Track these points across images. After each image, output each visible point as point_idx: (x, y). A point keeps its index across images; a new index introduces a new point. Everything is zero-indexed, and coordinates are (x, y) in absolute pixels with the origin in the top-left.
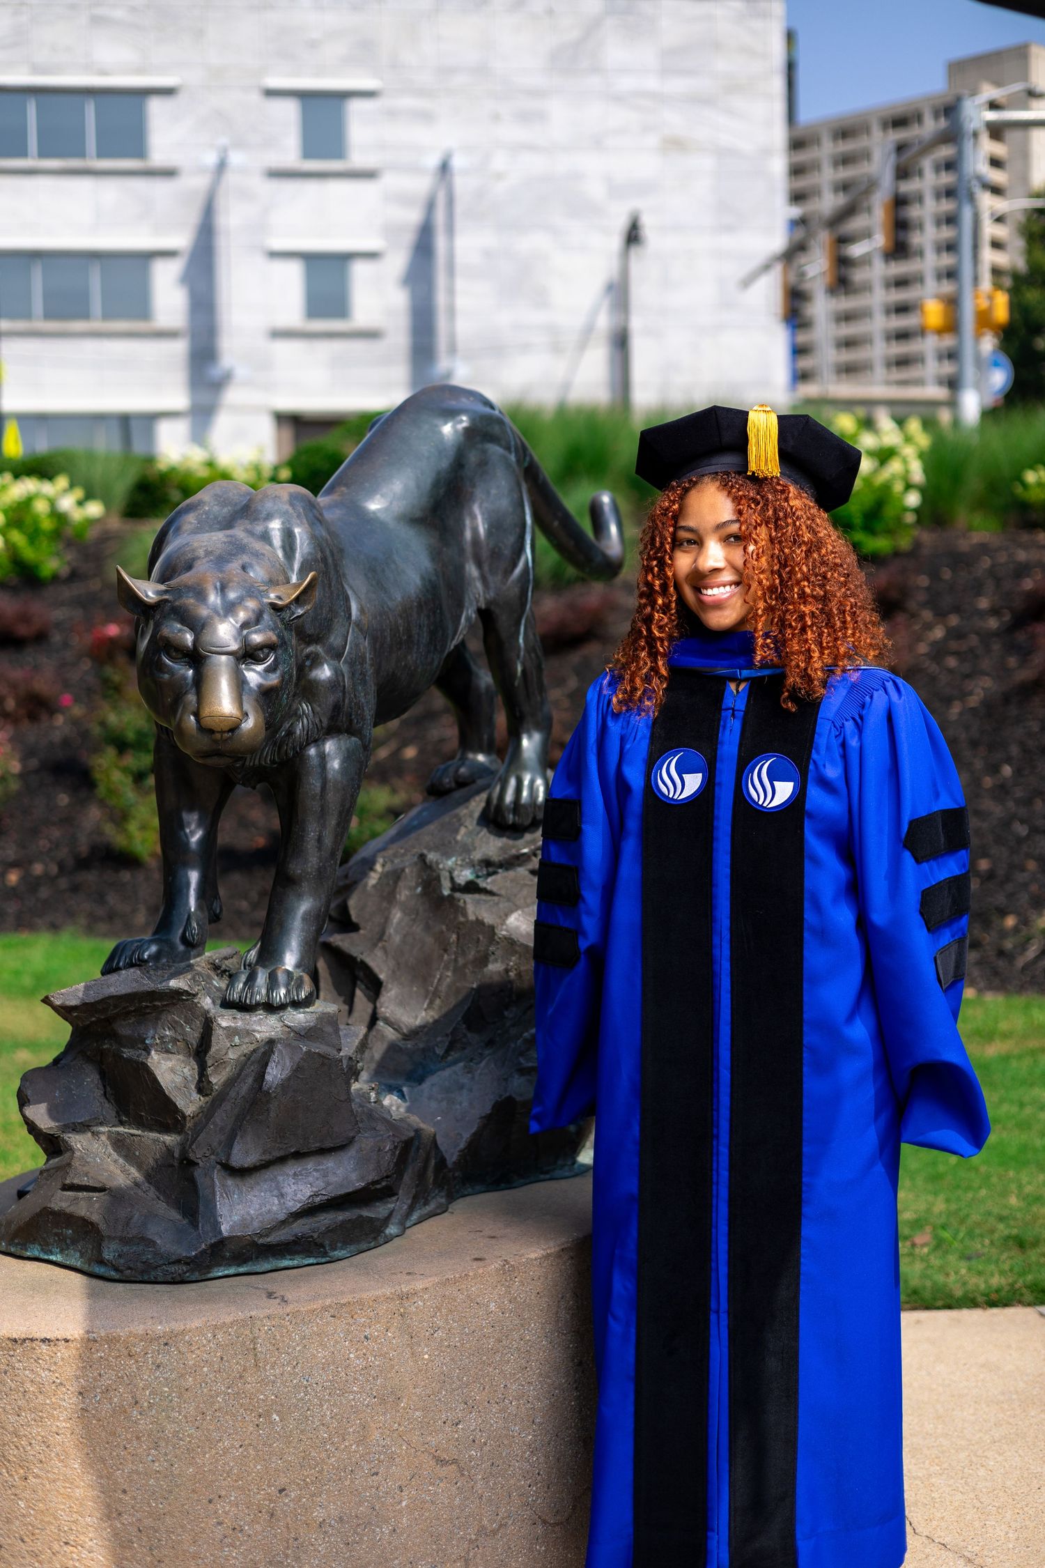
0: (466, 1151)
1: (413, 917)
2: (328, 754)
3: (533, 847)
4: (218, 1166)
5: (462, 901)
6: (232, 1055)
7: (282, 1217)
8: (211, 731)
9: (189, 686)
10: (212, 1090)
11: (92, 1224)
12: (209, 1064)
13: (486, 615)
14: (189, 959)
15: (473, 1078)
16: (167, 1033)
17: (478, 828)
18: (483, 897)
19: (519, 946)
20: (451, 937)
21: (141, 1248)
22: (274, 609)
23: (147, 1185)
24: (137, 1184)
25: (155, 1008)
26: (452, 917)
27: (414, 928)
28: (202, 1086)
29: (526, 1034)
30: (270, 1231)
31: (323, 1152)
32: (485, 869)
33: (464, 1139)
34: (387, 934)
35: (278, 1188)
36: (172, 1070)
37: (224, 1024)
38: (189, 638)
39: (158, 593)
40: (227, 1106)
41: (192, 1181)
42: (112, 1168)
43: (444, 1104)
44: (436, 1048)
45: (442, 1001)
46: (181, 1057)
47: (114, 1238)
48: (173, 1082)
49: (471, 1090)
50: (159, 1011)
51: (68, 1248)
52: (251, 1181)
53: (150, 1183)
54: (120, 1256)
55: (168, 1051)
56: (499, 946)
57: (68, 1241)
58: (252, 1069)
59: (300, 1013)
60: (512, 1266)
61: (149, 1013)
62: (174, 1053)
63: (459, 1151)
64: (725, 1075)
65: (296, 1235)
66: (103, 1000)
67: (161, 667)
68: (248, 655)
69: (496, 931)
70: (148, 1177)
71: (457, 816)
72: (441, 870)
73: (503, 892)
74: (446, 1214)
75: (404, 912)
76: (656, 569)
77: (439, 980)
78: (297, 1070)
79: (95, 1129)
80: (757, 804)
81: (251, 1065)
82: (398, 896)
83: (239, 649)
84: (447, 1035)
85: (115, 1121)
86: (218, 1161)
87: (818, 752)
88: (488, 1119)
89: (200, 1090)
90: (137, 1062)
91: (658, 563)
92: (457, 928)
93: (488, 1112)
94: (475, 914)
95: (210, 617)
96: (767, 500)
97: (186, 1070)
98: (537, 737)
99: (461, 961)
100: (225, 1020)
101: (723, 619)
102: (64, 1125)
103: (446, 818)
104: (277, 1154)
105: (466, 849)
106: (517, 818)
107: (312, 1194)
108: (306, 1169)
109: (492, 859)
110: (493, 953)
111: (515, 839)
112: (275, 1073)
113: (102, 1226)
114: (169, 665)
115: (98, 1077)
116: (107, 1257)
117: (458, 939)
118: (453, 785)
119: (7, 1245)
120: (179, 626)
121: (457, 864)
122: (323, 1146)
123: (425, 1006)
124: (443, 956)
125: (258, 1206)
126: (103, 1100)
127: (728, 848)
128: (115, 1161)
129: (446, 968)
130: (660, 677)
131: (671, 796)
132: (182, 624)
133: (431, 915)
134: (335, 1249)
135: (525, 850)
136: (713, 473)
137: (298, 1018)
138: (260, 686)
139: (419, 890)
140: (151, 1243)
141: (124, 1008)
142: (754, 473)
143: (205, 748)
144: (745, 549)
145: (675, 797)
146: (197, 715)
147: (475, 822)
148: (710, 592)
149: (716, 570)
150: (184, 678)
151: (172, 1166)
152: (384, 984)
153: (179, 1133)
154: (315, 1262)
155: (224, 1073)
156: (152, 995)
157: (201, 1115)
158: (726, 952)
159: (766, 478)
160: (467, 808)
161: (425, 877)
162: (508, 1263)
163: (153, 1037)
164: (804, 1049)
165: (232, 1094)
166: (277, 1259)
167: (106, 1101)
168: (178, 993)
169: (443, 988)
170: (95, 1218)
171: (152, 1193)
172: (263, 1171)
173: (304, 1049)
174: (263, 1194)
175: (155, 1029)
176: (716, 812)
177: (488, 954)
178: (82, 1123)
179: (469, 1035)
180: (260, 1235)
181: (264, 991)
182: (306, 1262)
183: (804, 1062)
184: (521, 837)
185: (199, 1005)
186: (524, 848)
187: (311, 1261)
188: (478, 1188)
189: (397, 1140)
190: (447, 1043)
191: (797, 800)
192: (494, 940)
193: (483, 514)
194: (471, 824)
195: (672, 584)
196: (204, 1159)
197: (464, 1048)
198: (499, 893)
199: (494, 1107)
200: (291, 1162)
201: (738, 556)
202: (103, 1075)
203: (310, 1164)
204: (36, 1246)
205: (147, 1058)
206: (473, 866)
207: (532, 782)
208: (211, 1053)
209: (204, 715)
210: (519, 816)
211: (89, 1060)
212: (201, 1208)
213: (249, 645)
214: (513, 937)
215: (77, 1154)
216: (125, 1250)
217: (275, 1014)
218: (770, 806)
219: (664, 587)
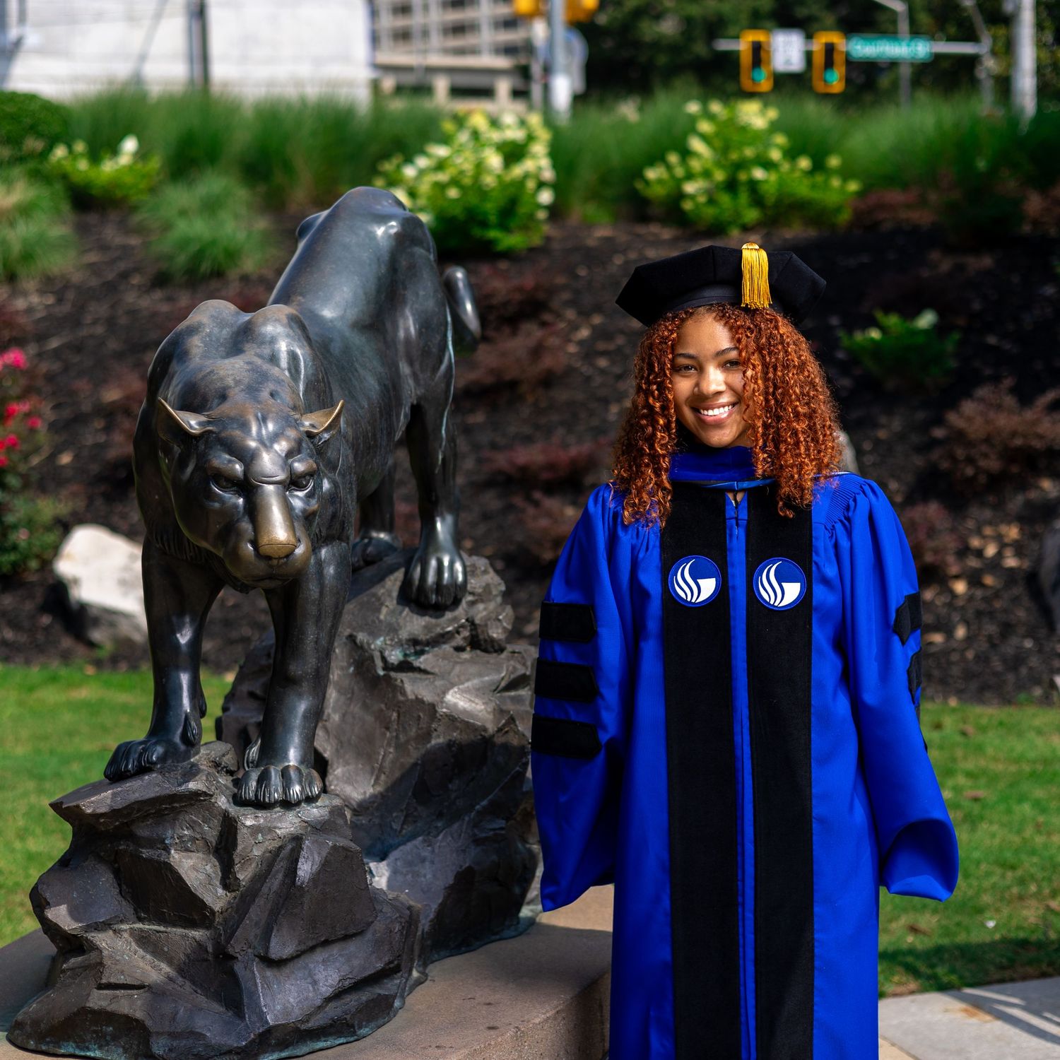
0: (435, 921)
1: (349, 696)
2: (324, 561)
3: (456, 625)
4: (257, 959)
5: (399, 681)
6: (257, 852)
7: (318, 1002)
8: (269, 558)
9: (241, 514)
10: (240, 886)
11: (137, 1020)
12: (236, 862)
13: (416, 410)
14: (189, 758)
15: (433, 851)
16: (186, 832)
17: (400, 608)
18: (417, 675)
19: (460, 723)
20: (392, 715)
21: (191, 1041)
22: (308, 436)
23: (181, 979)
24: (170, 979)
25: (173, 809)
26: (390, 695)
27: (352, 707)
28: (228, 880)
29: (478, 807)
30: (309, 1017)
31: (346, 938)
32: (412, 647)
33: (433, 910)
34: (326, 713)
35: (311, 975)
36: (194, 868)
37: (248, 823)
38: (238, 467)
39: (200, 424)
40: (260, 901)
41: (233, 975)
42: (141, 964)
43: (409, 877)
44: (393, 823)
45: (388, 777)
46: (200, 855)
47: (162, 1034)
48: (197, 879)
49: (432, 862)
50: (176, 812)
51: (108, 1044)
52: (286, 970)
53: (185, 978)
54: (170, 1050)
55: (187, 850)
56: (440, 723)
57: (108, 1038)
58: (280, 866)
59: (313, 808)
60: (523, 1032)
61: (166, 814)
62: (193, 852)
63: (430, 921)
64: (749, 848)
65: (332, 1019)
66: (129, 805)
67: (210, 495)
68: (294, 482)
69: (437, 708)
70: (181, 971)
71: (374, 595)
72: (373, 650)
73: (436, 670)
74: (427, 983)
75: (339, 691)
76: (656, 392)
77: (384, 756)
78: (325, 864)
79: (116, 927)
80: (769, 603)
81: (280, 861)
82: (331, 677)
83: (287, 478)
84: (402, 811)
85: (133, 917)
86: (256, 954)
87: (817, 554)
88: (451, 890)
89: (226, 886)
90: (159, 862)
91: (658, 387)
92: (398, 706)
93: (451, 883)
94: (414, 694)
95: (257, 449)
96: (760, 329)
97: (208, 867)
98: (449, 519)
99: (402, 738)
100: (249, 819)
101: (723, 437)
102: (87, 925)
103: (364, 597)
104: (311, 944)
105: (393, 630)
106: (440, 598)
107: (341, 978)
108: (332, 955)
109: (420, 638)
110: (436, 730)
111: (437, 617)
112: (305, 869)
113: (148, 1023)
114: (220, 494)
115: (112, 876)
116: (157, 1052)
117: (399, 716)
118: (362, 563)
119: (36, 1043)
120: (227, 457)
121: (386, 644)
122: (348, 933)
123: (372, 781)
124: (385, 734)
125: (296, 994)
126: (120, 898)
127: (744, 645)
128: (143, 957)
129: (389, 745)
130: (664, 489)
131: (689, 600)
132: (230, 455)
133: (368, 694)
134: (360, 1028)
135: (450, 629)
136: (709, 305)
137: (315, 812)
138: (304, 511)
139: (352, 669)
140: (200, 1036)
141: (146, 812)
142: (747, 305)
143: (261, 574)
144: (744, 373)
145: (693, 601)
146: (255, 543)
147: (395, 602)
148: (710, 412)
149: (719, 393)
150: (236, 506)
151: (207, 960)
152: (330, 762)
153: (207, 928)
154: (345, 1041)
155: (249, 870)
156: (173, 798)
157: (230, 910)
158: (747, 738)
159: (757, 310)
160: (384, 587)
161: (357, 658)
162: (519, 1030)
163: (172, 837)
164: (814, 820)
165: (265, 889)
166: (313, 1042)
167: (123, 899)
168: (196, 795)
169: (387, 764)
170: (139, 1015)
171: (188, 987)
172: (296, 961)
173: (330, 843)
174: (298, 982)
175: (173, 829)
176: (732, 613)
177: (431, 731)
178: (103, 922)
179: (420, 808)
180: (302, 1022)
181: (280, 790)
182: (338, 1042)
183: (814, 832)
184: (443, 615)
185: (216, 805)
186: (448, 627)
187: (342, 1040)
188: (442, 953)
189: (403, 920)
190: (402, 818)
191: (805, 599)
192: (436, 718)
193: (413, 315)
194: (391, 603)
195: (673, 406)
196: (242, 953)
197: (415, 822)
198: (432, 671)
199: (456, 876)
200: (319, 950)
201: (737, 379)
202: (117, 874)
203: (335, 950)
204: (71, 1043)
205: (168, 858)
206: (402, 645)
207: (452, 563)
208: (238, 851)
209: (263, 544)
210: (442, 596)
211: (101, 860)
212: (246, 1000)
213: (294, 473)
214: (454, 714)
215: (105, 953)
216: (175, 1045)
217: (291, 810)
218: (781, 605)
219: (665, 408)
